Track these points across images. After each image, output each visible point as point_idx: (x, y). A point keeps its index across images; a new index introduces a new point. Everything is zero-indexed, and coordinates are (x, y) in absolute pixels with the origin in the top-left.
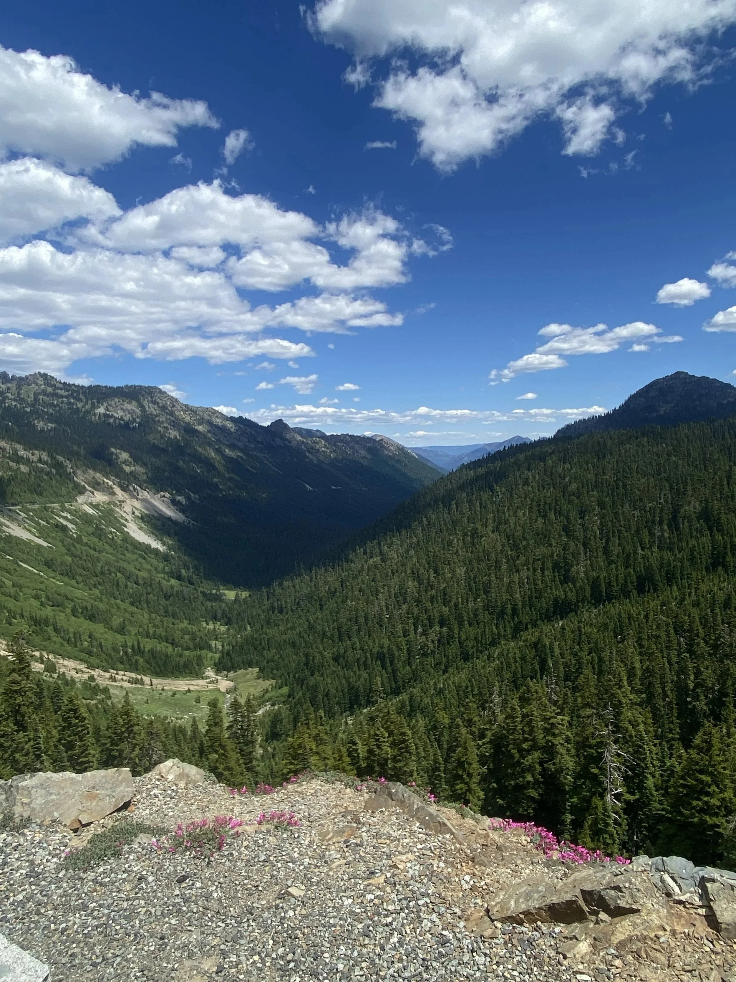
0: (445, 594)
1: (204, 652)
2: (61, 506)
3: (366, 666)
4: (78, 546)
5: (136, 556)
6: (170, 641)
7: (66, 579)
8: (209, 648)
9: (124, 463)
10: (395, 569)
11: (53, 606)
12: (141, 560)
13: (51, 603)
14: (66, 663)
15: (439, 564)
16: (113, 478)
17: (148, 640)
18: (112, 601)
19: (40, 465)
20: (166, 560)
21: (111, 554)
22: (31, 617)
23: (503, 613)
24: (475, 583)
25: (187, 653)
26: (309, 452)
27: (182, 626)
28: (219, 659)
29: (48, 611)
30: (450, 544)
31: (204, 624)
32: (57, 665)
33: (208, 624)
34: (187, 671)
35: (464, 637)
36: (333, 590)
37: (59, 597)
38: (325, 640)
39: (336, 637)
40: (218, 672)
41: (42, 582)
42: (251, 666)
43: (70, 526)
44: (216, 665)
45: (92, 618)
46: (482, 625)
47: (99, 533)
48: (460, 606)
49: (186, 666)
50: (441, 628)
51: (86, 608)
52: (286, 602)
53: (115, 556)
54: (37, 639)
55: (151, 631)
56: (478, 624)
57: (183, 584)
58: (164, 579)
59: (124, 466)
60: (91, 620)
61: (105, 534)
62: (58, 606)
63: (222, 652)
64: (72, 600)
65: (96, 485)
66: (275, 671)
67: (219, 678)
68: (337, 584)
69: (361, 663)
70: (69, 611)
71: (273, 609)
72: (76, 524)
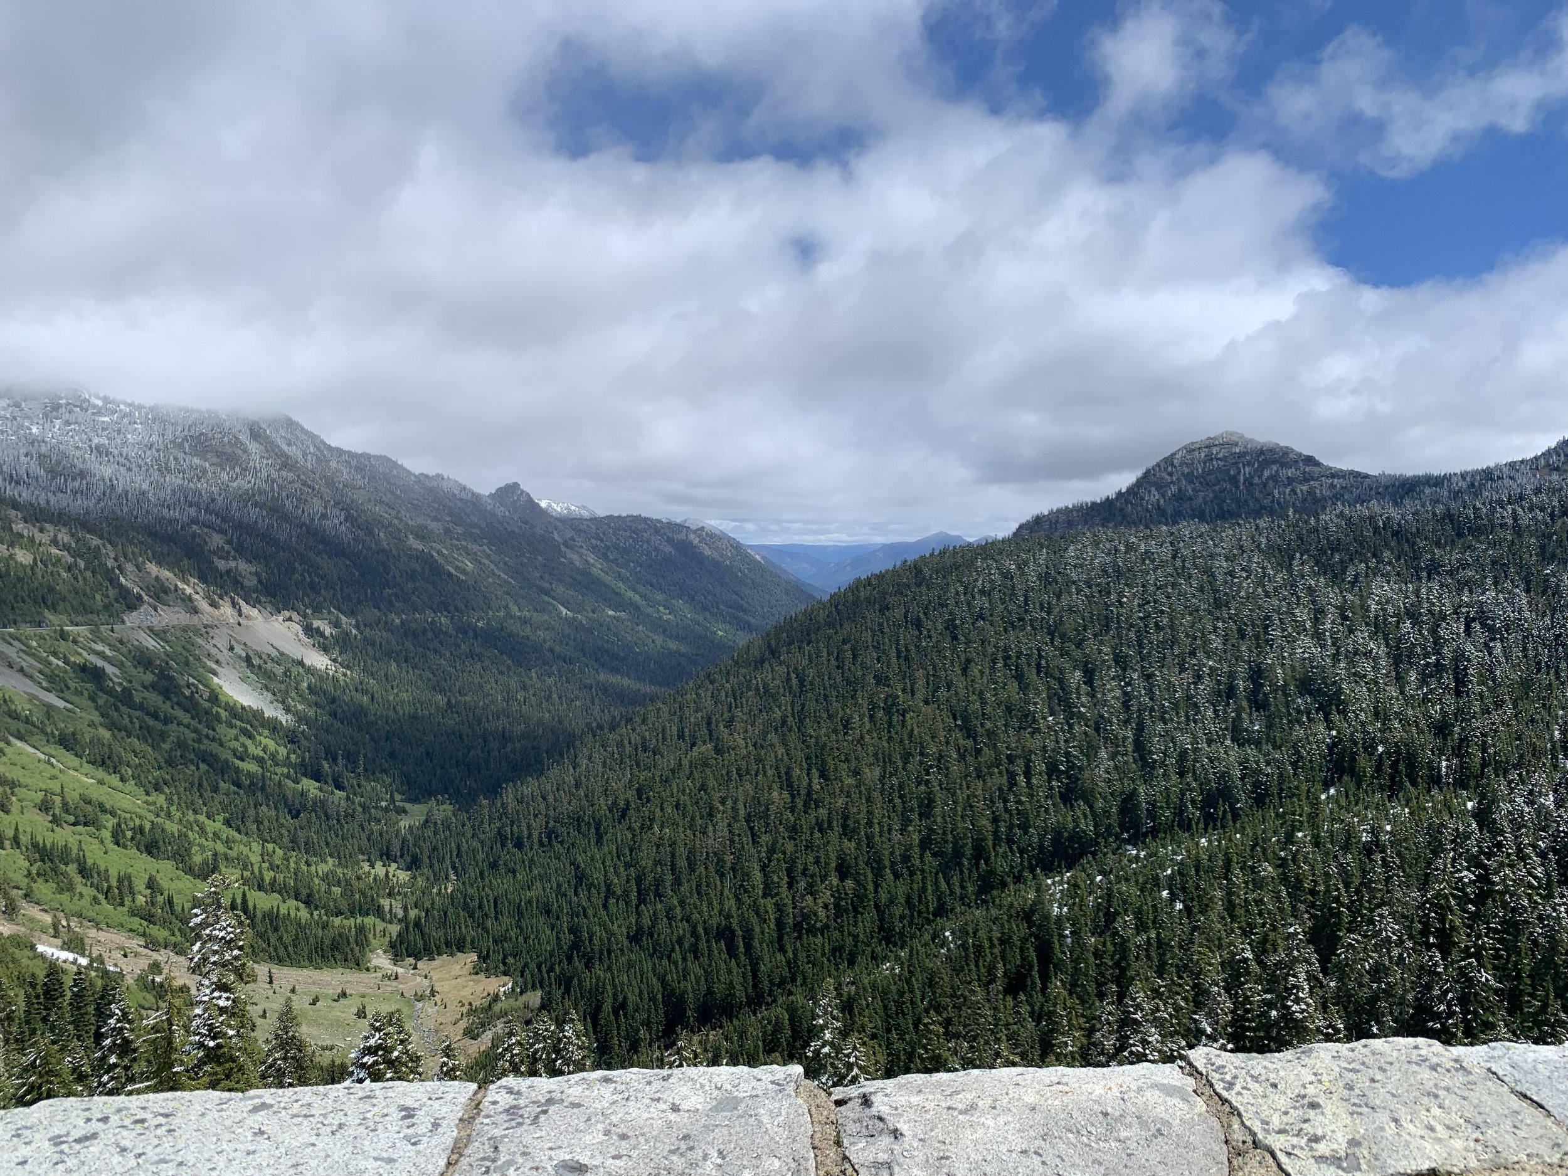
0: (846, 817)
1: (369, 921)
2: (92, 632)
3: (695, 951)
4: (123, 709)
5: (234, 732)
6: (303, 897)
7: (101, 773)
8: (379, 912)
9: (214, 553)
10: (744, 767)
11: (74, 824)
12: (243, 739)
13: (72, 819)
14: (102, 936)
15: (829, 760)
16: (192, 580)
17: (262, 893)
18: (191, 816)
19: (54, 551)
20: (291, 741)
21: (188, 726)
22: (35, 846)
23: (958, 853)
24: (901, 797)
25: (337, 921)
26: (567, 547)
27: (323, 868)
28: (399, 935)
29: (66, 836)
30: (846, 725)
31: (366, 866)
32: (86, 941)
33: (372, 866)
34: (339, 957)
35: (884, 897)
36: (622, 803)
37: (89, 808)
38: (612, 901)
39: (634, 895)
40: (397, 958)
41: (53, 777)
42: (461, 948)
43: (110, 669)
44: (392, 945)
45: (151, 848)
46: (918, 877)
47: (166, 686)
48: (877, 838)
49: (335, 946)
50: (842, 880)
51: (141, 829)
52: (529, 827)
53: (195, 731)
54: (44, 889)
55: (268, 876)
56: (912, 874)
57: (325, 787)
58: (288, 776)
59: (215, 559)
60: (150, 853)
61: (177, 687)
62: (85, 824)
63: (404, 920)
64: (113, 813)
65: (161, 593)
66: (510, 960)
67: (400, 970)
68: (631, 795)
69: (686, 945)
70: (106, 834)
71: (501, 837)
72: (120, 666)
